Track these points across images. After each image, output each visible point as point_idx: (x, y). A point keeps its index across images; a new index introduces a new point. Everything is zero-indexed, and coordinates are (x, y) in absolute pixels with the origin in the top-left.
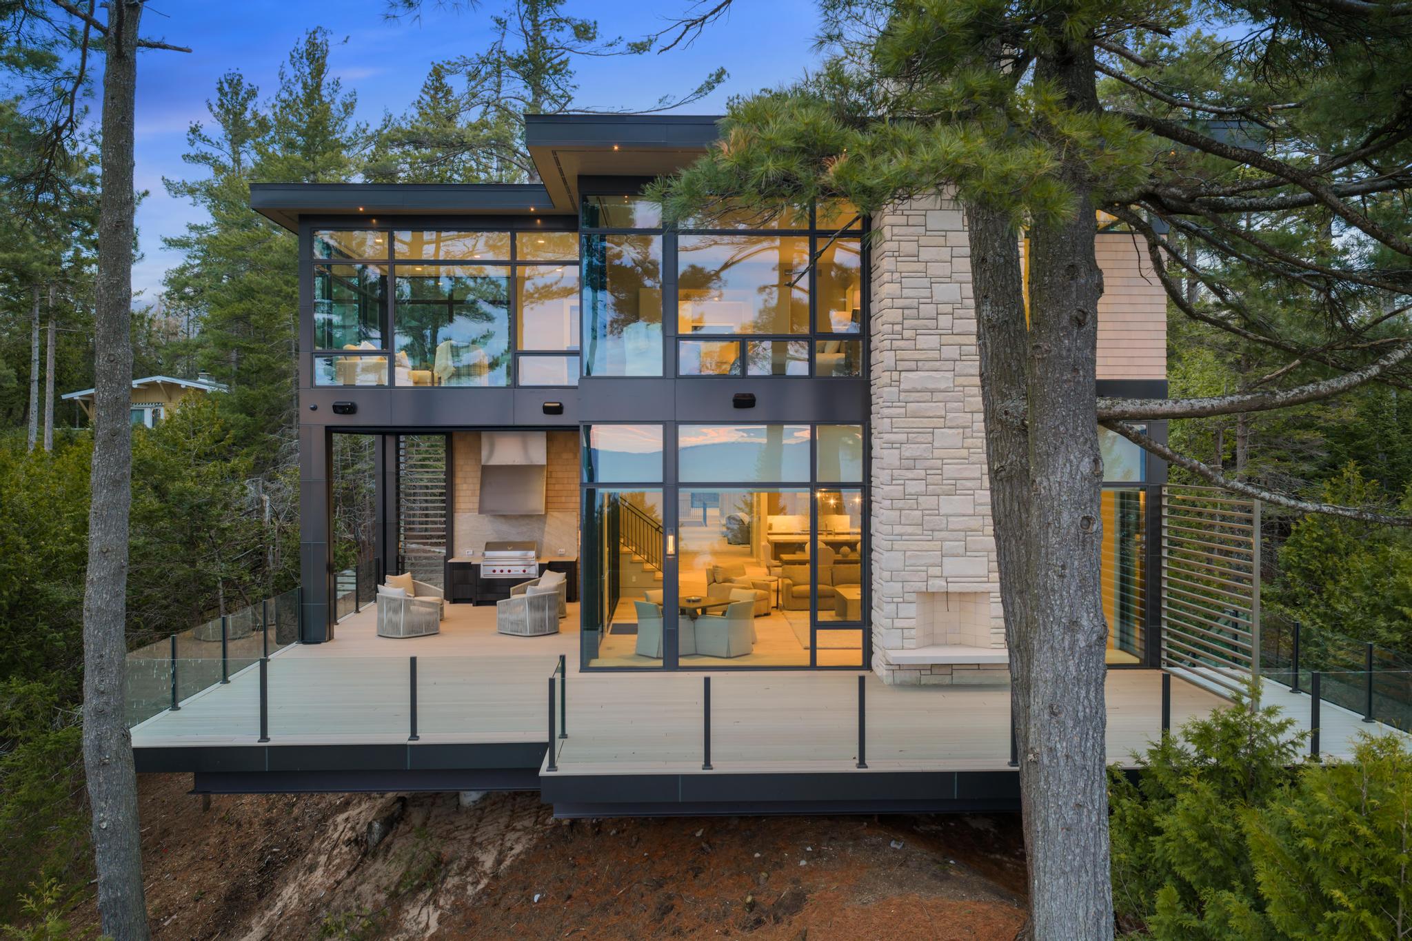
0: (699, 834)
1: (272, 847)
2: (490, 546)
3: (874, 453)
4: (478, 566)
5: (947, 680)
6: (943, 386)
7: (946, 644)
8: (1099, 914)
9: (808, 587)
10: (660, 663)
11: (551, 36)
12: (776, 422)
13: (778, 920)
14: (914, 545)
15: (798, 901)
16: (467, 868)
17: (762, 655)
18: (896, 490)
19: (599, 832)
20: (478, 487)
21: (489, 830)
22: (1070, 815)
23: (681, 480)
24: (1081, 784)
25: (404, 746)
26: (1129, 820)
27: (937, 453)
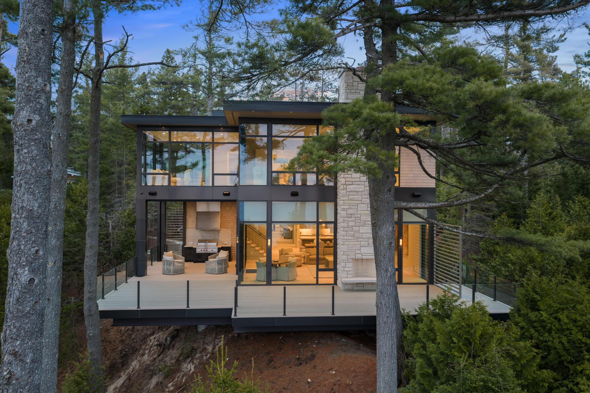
0: (280, 338)
1: (125, 349)
2: (200, 241)
3: (338, 211)
4: (195, 249)
5: (362, 288)
6: (361, 190)
7: (362, 276)
8: (392, 344)
9: (315, 256)
10: (265, 283)
11: (216, 43)
12: (304, 200)
13: (306, 363)
14: (351, 243)
15: (313, 357)
16: (203, 351)
17: (300, 280)
18: (345, 225)
19: (247, 339)
20: (195, 219)
21: (209, 339)
22: (385, 319)
23: (273, 220)
24: (388, 311)
25: (185, 310)
26: (412, 328)
27: (359, 212)
